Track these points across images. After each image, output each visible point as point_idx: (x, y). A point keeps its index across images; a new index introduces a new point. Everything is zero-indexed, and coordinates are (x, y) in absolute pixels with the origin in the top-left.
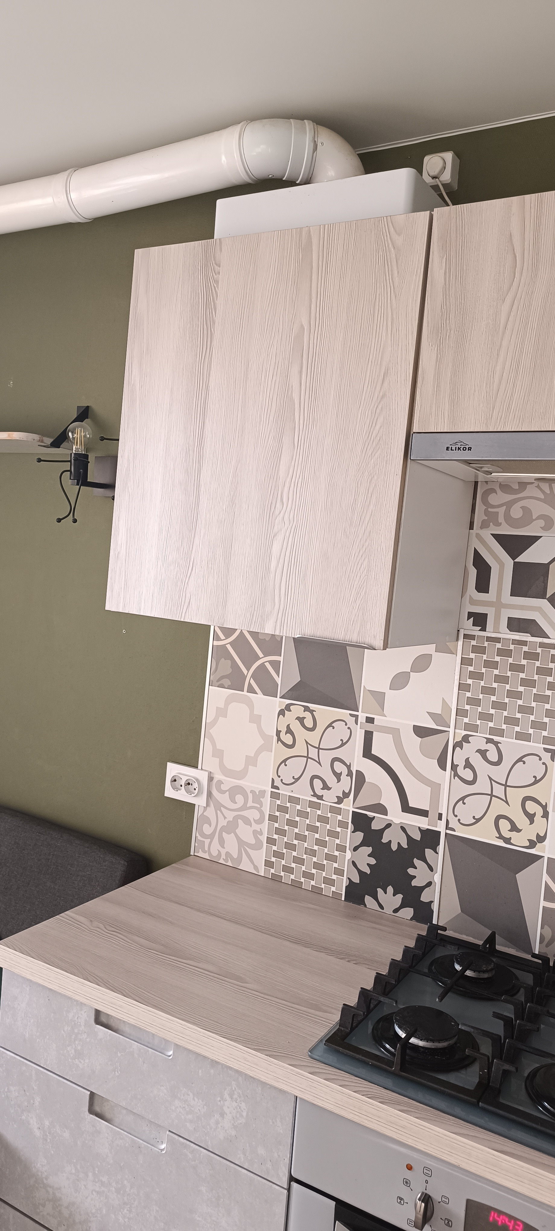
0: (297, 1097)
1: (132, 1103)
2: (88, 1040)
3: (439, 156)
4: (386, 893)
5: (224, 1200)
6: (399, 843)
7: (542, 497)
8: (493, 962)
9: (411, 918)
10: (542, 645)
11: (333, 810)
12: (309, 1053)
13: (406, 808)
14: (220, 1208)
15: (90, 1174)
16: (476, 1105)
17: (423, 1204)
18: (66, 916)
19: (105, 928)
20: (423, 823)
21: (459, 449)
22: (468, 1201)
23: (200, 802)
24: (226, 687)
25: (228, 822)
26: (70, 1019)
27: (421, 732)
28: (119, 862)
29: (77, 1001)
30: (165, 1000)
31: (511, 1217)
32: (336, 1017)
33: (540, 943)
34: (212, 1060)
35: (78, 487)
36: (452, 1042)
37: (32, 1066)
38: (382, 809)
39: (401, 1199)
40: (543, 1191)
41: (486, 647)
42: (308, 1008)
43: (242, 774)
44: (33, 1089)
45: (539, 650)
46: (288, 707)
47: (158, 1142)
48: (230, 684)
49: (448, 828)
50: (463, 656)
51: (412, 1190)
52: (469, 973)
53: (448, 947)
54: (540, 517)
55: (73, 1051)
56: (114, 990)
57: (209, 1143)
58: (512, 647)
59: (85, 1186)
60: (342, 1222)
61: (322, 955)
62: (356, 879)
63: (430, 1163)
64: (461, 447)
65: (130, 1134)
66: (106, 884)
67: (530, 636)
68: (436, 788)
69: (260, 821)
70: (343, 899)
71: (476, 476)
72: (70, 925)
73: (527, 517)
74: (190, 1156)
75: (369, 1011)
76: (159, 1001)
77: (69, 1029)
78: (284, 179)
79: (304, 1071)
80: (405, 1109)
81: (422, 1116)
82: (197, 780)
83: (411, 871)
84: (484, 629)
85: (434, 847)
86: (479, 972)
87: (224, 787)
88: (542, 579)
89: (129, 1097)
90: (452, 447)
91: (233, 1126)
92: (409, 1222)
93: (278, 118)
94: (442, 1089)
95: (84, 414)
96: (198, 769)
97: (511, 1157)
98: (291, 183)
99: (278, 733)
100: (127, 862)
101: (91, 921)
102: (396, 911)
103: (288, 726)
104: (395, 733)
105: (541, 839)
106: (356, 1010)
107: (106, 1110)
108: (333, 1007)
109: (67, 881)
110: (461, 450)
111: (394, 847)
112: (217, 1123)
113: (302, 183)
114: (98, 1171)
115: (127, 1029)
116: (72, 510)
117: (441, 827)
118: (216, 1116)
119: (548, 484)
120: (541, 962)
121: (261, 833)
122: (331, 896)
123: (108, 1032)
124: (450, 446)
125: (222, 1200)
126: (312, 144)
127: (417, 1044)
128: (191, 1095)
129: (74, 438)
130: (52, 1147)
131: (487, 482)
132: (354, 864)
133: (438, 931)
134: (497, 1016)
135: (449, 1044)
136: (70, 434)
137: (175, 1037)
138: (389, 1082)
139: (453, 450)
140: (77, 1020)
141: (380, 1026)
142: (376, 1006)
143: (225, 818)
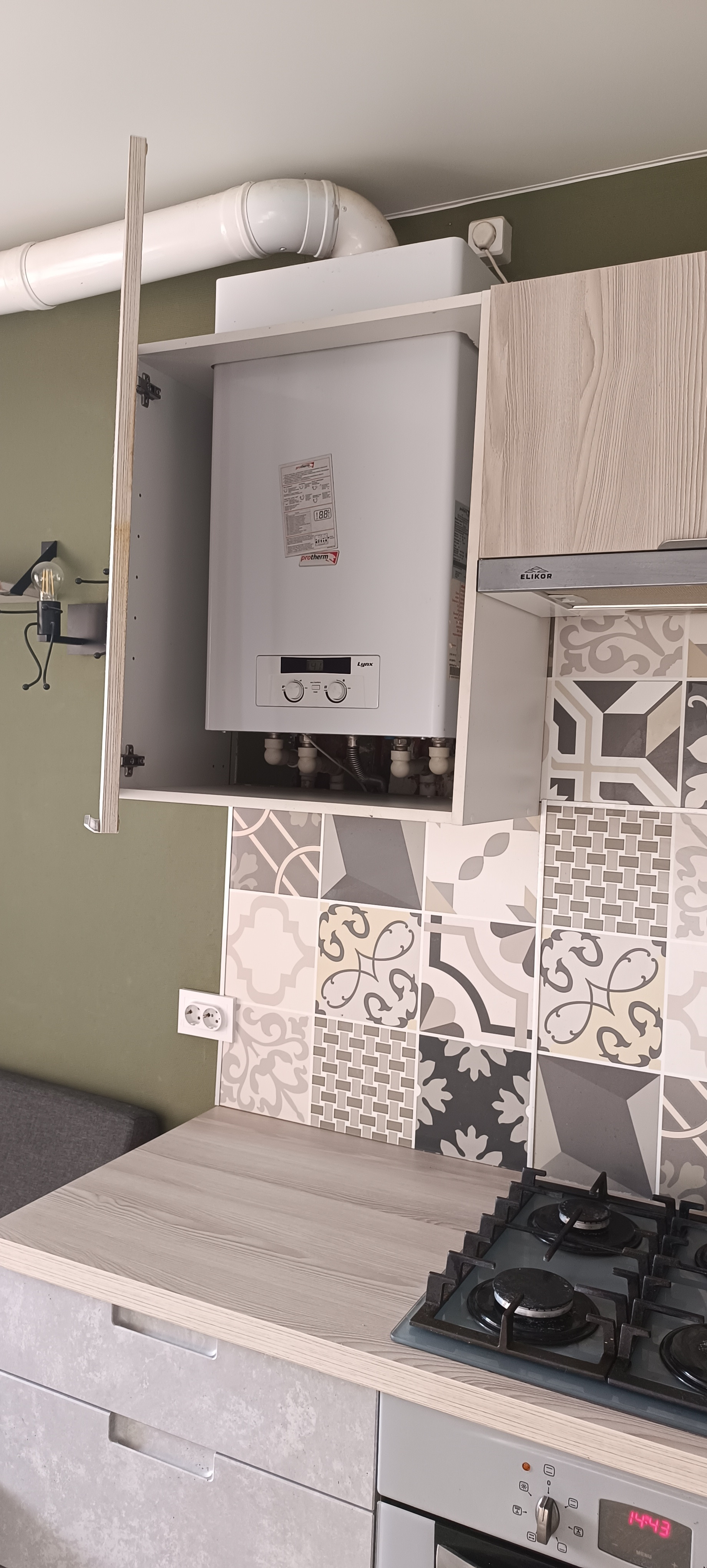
0: (379, 1392)
1: (167, 1422)
2: (105, 1346)
3: (488, 223)
4: (466, 1135)
5: (292, 1534)
6: (479, 1071)
7: (635, 633)
8: (607, 1209)
9: (500, 1165)
10: (643, 814)
11: (395, 1035)
12: (392, 1336)
13: (487, 1026)
14: (288, 1545)
15: (115, 1519)
16: (604, 1382)
17: (547, 1511)
18: (63, 1192)
19: (117, 1203)
20: (508, 1044)
21: (536, 576)
22: (601, 1502)
23: (224, 1037)
24: (252, 889)
25: (262, 1060)
26: (79, 1320)
27: (499, 930)
28: (124, 1121)
29: (88, 1296)
30: (203, 1286)
31: (655, 1516)
32: (422, 1290)
33: (661, 1183)
34: (269, 1356)
35: (49, 644)
36: (566, 1309)
37: (31, 1387)
38: (456, 1030)
39: (518, 1508)
40: (693, 1478)
41: (575, 820)
42: (385, 1282)
43: (276, 999)
44: (35, 1416)
45: (640, 821)
46: (332, 910)
47: (203, 1469)
48: (257, 885)
49: (539, 1048)
50: (547, 833)
51: (531, 1495)
52: (578, 1225)
53: (550, 1195)
54: (633, 658)
55: (85, 1362)
56: (137, 1278)
57: (270, 1463)
58: (607, 819)
59: (109, 1535)
60: (444, 1545)
61: (394, 1217)
62: (429, 1121)
63: (551, 1459)
64: (538, 575)
65: (166, 1462)
66: (108, 1151)
67: (628, 803)
68: (522, 999)
69: (303, 1056)
70: (413, 1146)
71: (552, 610)
72: (71, 1201)
73: (617, 659)
74: (246, 1482)
75: (460, 1280)
76: (196, 1287)
77: (79, 1334)
78: (299, 252)
79: (388, 1359)
80: (518, 1394)
81: (538, 1401)
82: (219, 1009)
83: (496, 1105)
84: (571, 798)
85: (524, 1072)
86: (591, 1222)
87: (254, 1016)
88: (639, 733)
89: (162, 1414)
90: (527, 575)
91: (299, 1439)
92: (529, 1536)
93: (289, 178)
94: (561, 1366)
95: (51, 552)
96: (219, 996)
97: (651, 1441)
98: (307, 258)
99: (321, 942)
100: (134, 1120)
101: (97, 1195)
102: (480, 1157)
103: (334, 933)
104: (468, 933)
105: (655, 1053)
106: (446, 1279)
107: (132, 1434)
108: (415, 1278)
109: (56, 1150)
110: (538, 578)
111: (474, 1077)
112: (279, 1436)
113: (322, 257)
114: (125, 1514)
115: (154, 1327)
116: (43, 674)
117: (531, 1048)
118: (276, 1427)
119: (640, 616)
120: (665, 1206)
121: (305, 1071)
122: (398, 1144)
123: (131, 1333)
124: (526, 574)
125: (290, 1533)
126: (333, 210)
127: (525, 1314)
128: (244, 1404)
129: (40, 582)
130: (63, 1488)
131: (565, 618)
132: (425, 1101)
133: (535, 1177)
134: (619, 1272)
135: (564, 1311)
136: (36, 577)
137: (219, 1331)
138: (494, 1363)
139: (530, 578)
140: (89, 1322)
141: (476, 1297)
142: (468, 1273)
143: (258, 1055)
